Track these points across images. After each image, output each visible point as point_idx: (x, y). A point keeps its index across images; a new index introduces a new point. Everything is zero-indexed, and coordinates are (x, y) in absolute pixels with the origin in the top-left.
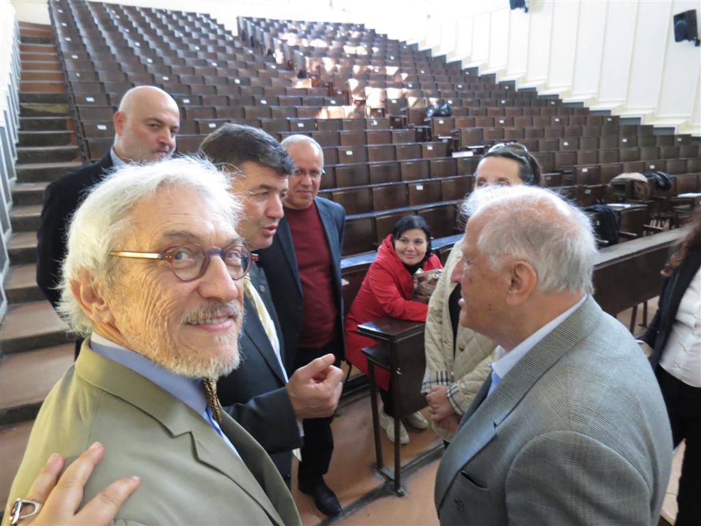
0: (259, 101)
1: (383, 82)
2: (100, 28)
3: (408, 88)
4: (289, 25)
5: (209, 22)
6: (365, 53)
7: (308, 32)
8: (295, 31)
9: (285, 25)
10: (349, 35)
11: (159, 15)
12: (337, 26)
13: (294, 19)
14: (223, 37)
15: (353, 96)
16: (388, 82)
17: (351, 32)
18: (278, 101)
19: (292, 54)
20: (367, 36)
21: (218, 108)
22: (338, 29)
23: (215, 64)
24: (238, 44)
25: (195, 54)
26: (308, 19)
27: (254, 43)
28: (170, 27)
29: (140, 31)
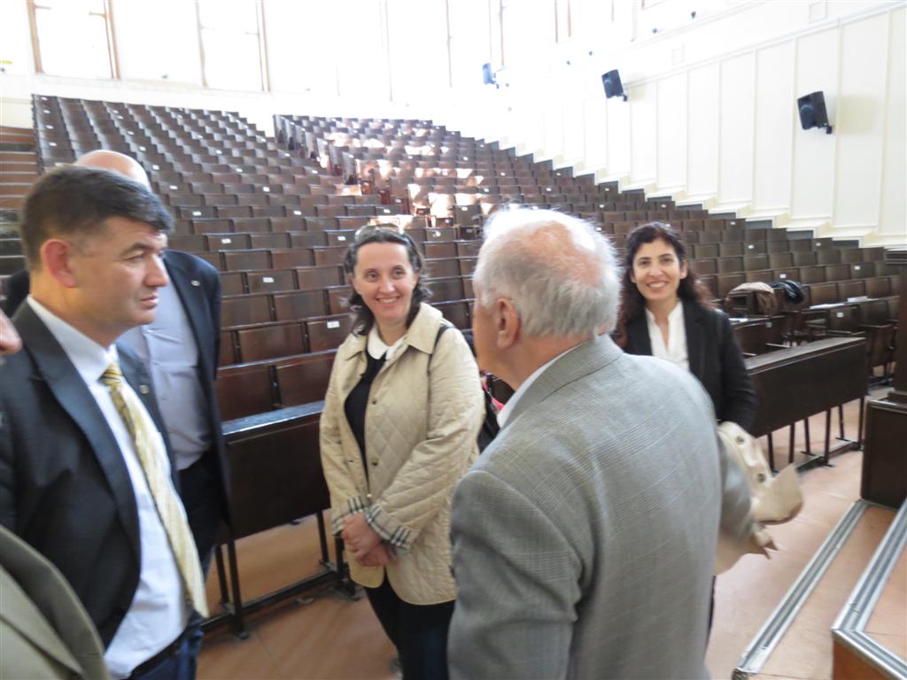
0: (292, 211)
1: (452, 186)
2: (97, 130)
3: (483, 192)
4: (338, 123)
5: (238, 121)
6: (432, 154)
7: (361, 131)
8: (345, 130)
9: (333, 124)
10: (413, 133)
11: (173, 115)
12: (398, 123)
13: (344, 117)
14: (253, 139)
15: (414, 204)
16: (458, 187)
17: (415, 130)
18: (316, 212)
19: (340, 156)
20: (435, 134)
21: (236, 220)
22: (400, 127)
23: (239, 170)
24: (271, 147)
25: (216, 158)
26: (362, 116)
27: (293, 146)
28: (187, 128)
29: (148, 133)
